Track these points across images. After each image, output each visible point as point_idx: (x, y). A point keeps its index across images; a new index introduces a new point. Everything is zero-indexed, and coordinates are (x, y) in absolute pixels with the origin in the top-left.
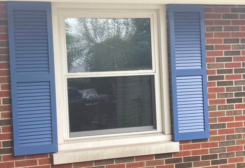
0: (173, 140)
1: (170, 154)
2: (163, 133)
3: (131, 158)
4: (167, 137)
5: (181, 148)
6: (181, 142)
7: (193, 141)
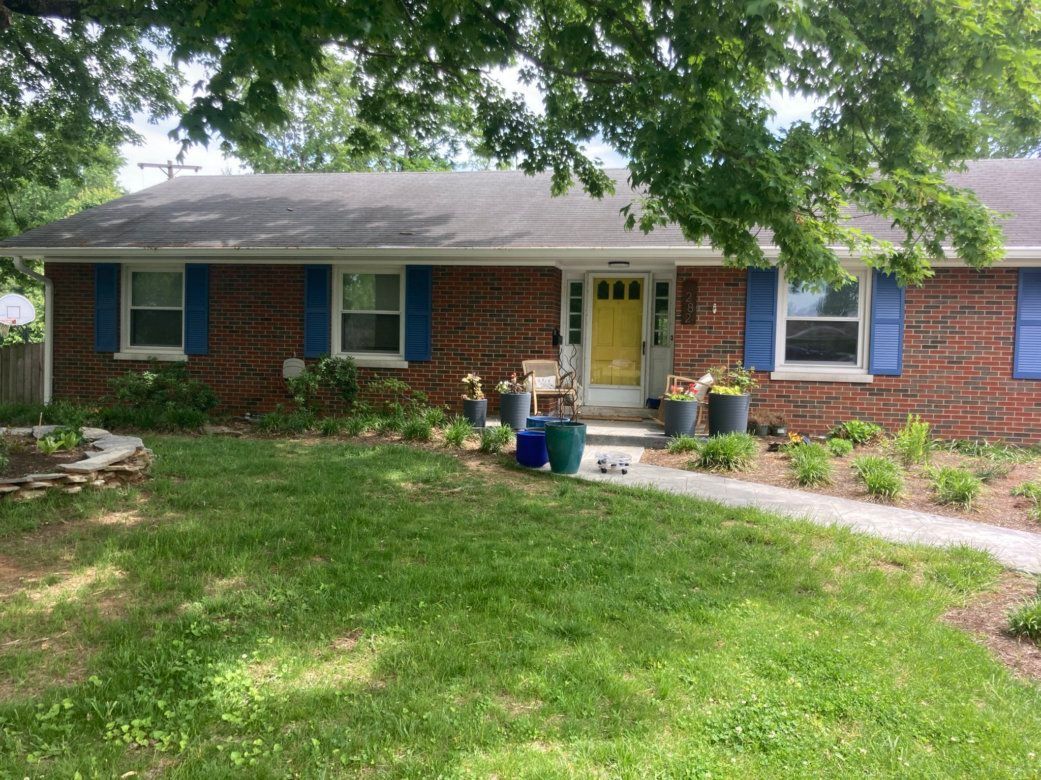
0: (869, 373)
1: (865, 384)
2: (862, 368)
3: (831, 383)
4: (864, 371)
5: (874, 380)
6: (875, 375)
7: (887, 376)
